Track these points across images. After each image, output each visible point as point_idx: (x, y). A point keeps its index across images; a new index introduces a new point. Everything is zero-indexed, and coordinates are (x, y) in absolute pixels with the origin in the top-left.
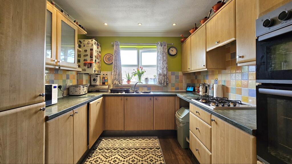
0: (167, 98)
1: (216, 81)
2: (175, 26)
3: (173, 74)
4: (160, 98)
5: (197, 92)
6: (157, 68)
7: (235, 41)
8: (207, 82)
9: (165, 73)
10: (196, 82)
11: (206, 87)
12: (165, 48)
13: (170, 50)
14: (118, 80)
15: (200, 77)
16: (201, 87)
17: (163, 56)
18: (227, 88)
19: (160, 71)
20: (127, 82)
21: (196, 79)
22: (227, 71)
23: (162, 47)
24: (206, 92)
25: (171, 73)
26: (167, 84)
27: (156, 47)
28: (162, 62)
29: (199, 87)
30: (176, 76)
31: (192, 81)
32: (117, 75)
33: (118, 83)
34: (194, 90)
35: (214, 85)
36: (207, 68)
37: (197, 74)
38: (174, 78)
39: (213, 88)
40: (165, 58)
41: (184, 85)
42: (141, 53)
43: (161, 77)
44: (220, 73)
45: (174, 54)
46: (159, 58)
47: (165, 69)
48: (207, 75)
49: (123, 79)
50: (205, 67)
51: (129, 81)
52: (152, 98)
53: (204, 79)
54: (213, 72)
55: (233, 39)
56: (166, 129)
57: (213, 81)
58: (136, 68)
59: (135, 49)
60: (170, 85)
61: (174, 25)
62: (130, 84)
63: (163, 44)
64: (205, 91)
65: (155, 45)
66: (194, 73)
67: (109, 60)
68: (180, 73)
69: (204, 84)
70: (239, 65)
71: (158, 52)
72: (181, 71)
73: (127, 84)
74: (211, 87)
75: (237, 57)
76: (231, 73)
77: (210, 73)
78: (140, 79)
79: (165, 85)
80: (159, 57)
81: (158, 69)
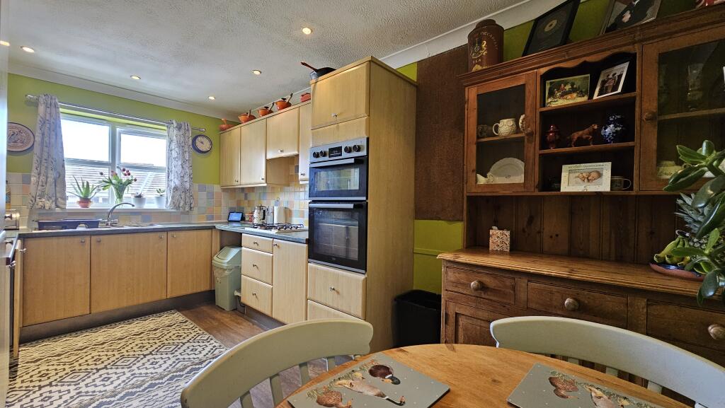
0: (195, 233)
1: (277, 202)
2: (212, 100)
3: (202, 188)
4: (182, 234)
5: (248, 221)
6: (169, 174)
7: (298, 156)
8: (264, 203)
9: (187, 185)
10: (245, 204)
11: (264, 211)
12: (187, 135)
13: (197, 141)
14: (54, 199)
15: (252, 196)
16: (256, 211)
17: (184, 152)
18: (290, 211)
19: (176, 182)
20: (80, 202)
21: (246, 198)
22: (291, 188)
23: (181, 133)
24: (264, 219)
25: (199, 185)
26: (191, 208)
27: (165, 128)
28: (180, 163)
29: (252, 213)
30: (208, 193)
31: (239, 202)
32: (48, 184)
33: (53, 206)
34: (243, 219)
35: (275, 207)
36: (266, 182)
37: (247, 191)
38: (206, 198)
39: (273, 213)
40: (187, 155)
41: (224, 211)
42: (120, 133)
43: (179, 193)
44: (282, 190)
45: (204, 150)
46: (174, 154)
47: (186, 179)
48: (264, 193)
49: (67, 194)
50: (264, 181)
51: (85, 201)
52: (164, 235)
53: (260, 199)
54: (273, 188)
55: (296, 153)
56: (195, 291)
57: (273, 202)
58: (106, 171)
59: (105, 122)
60: (195, 210)
61: (212, 98)
62: (90, 207)
63: (183, 127)
64: (262, 217)
65: (164, 126)
66: (243, 189)
67: (15, 142)
68: (217, 188)
69: (261, 208)
70: (301, 183)
71: (171, 141)
72: (219, 184)
73: (80, 208)
74: (270, 211)
75: (300, 174)
76: (295, 192)
77: (268, 190)
78: (120, 196)
79: (187, 209)
80: (173, 152)
81: (172, 177)
